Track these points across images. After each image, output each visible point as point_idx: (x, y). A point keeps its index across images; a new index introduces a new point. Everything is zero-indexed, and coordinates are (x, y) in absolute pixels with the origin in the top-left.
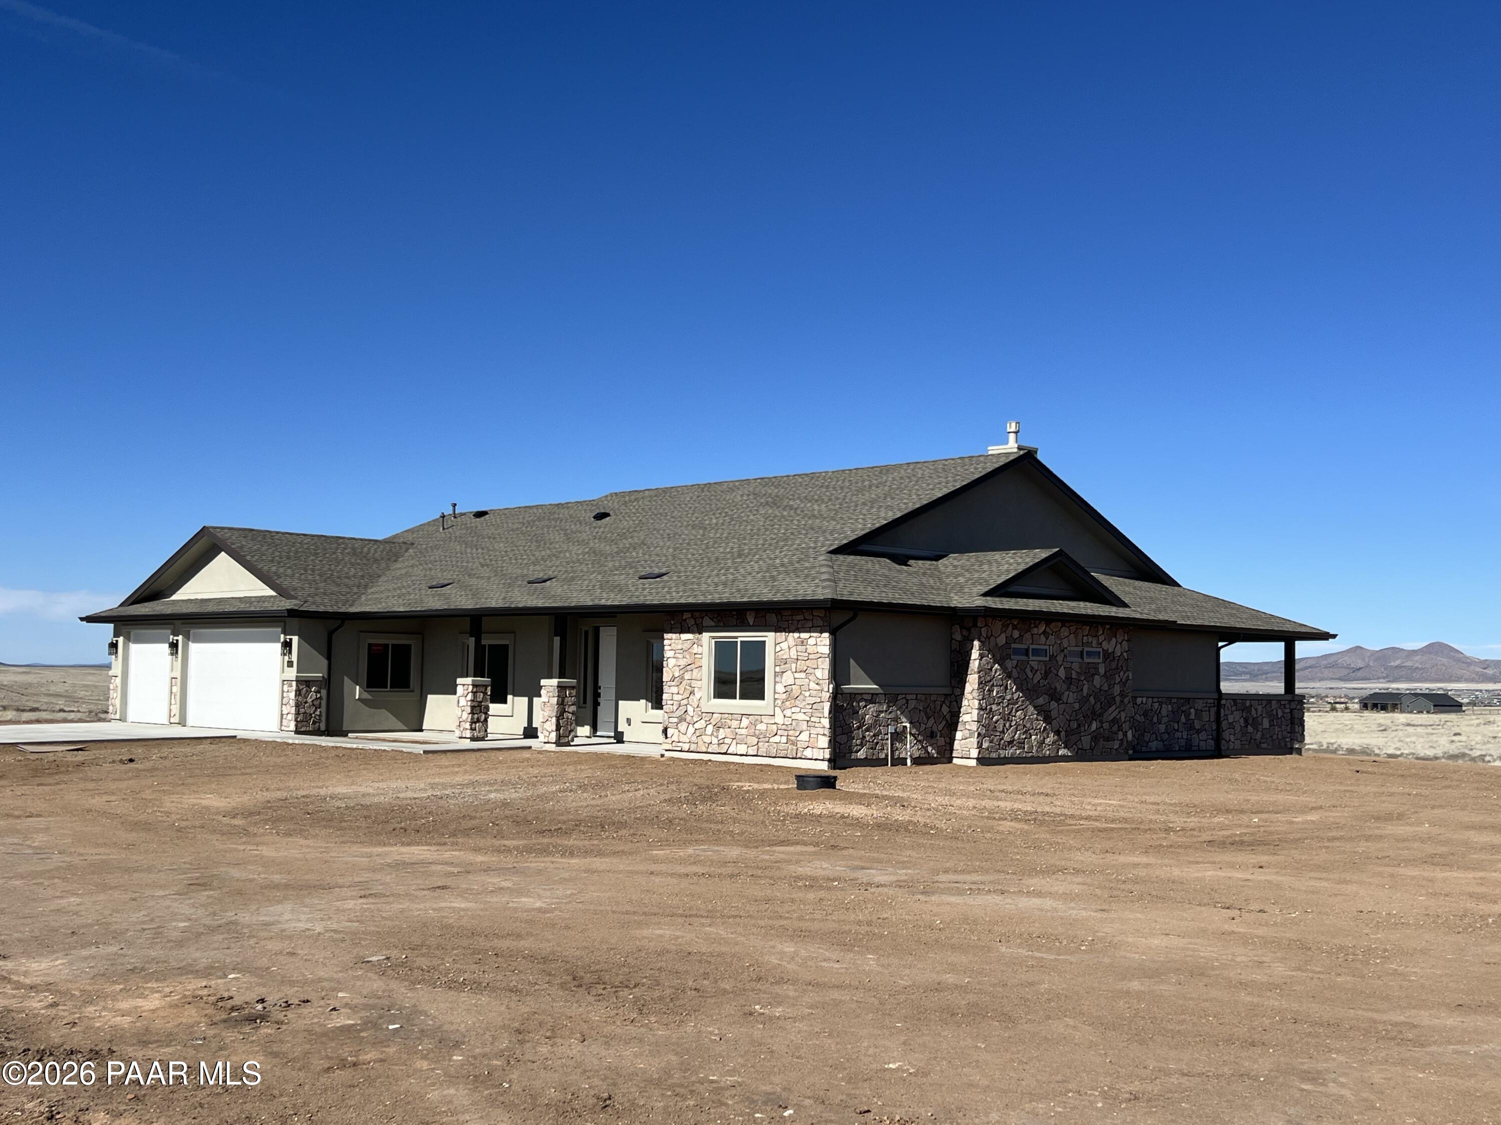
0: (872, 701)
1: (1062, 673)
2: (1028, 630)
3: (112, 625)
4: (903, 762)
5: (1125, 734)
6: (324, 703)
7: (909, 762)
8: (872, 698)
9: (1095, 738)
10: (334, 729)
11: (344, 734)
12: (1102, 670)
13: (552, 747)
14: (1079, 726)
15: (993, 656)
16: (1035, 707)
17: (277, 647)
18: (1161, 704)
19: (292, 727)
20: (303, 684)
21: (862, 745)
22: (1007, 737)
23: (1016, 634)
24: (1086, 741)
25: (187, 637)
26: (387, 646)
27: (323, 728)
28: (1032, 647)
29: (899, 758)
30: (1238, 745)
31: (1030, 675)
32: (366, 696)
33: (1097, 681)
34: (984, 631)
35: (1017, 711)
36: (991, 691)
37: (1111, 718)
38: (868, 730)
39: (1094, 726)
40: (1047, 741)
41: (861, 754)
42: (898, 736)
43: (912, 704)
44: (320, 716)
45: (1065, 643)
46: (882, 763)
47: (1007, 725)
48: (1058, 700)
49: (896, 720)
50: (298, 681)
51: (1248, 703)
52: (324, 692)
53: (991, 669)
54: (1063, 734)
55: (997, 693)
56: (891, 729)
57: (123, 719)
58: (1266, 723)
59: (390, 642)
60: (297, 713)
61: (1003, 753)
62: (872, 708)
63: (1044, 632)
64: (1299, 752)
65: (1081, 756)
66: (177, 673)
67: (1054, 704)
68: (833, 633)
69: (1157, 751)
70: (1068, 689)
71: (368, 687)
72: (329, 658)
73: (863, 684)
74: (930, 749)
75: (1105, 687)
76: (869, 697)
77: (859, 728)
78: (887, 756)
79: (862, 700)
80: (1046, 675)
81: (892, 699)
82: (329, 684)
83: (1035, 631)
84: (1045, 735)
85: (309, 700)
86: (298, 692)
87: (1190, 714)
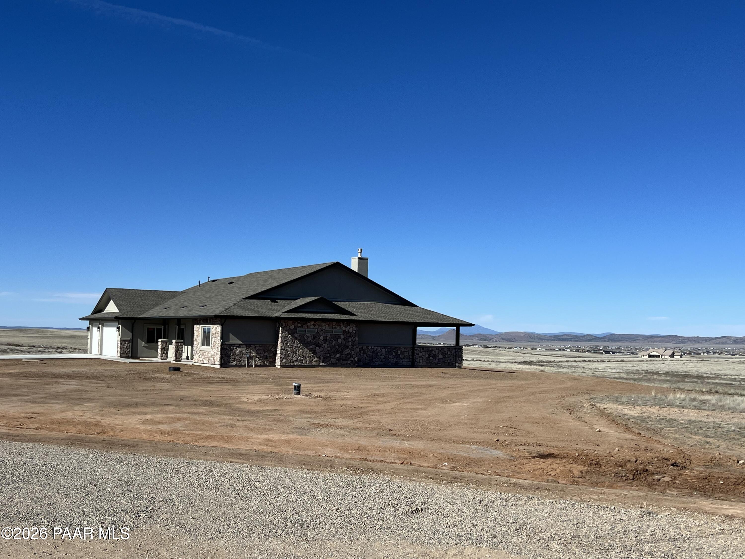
0: (239, 347)
1: (322, 338)
2: (306, 324)
3: (89, 321)
4: (252, 366)
5: (354, 359)
6: (130, 347)
7: (254, 366)
8: (240, 346)
9: (338, 359)
10: (134, 356)
11: (138, 358)
12: (342, 337)
13: (174, 362)
14: (330, 356)
15: (288, 332)
16: (308, 349)
17: (115, 329)
18: (381, 349)
19: (119, 356)
20: (123, 341)
21: (234, 361)
22: (294, 359)
23: (299, 325)
24: (333, 361)
25: (103, 325)
26: (154, 328)
27: (130, 355)
28: (307, 329)
29: (251, 365)
30: (424, 363)
31: (306, 338)
32: (146, 345)
33: (339, 340)
34: (284, 324)
35: (299, 350)
36: (287, 344)
37: (347, 353)
38: (237, 356)
39: (338, 356)
40: (314, 360)
41: (234, 363)
42: (250, 358)
43: (257, 348)
44: (129, 352)
45: (324, 328)
46: (244, 366)
47: (295, 355)
48: (319, 347)
49: (250, 353)
50: (121, 340)
51: (430, 349)
52: (131, 344)
53: (287, 336)
54: (322, 358)
55: (290, 344)
56: (248, 356)
57: (91, 353)
58: (441, 356)
59: (156, 327)
60: (121, 351)
61: (292, 364)
62: (239, 349)
63: (313, 325)
64: (460, 367)
65: (331, 365)
66: (100, 338)
67: (317, 348)
68: (222, 325)
69: (379, 365)
70: (325, 343)
71: (147, 342)
72: (132, 332)
73: (234, 341)
74: (265, 362)
75: (344, 343)
76: (238, 346)
77: (233, 355)
78: (245, 364)
79: (235, 346)
80: (314, 338)
81: (248, 346)
82: (133, 341)
83: (309, 324)
84: (313, 358)
85: (125, 346)
86: (121, 344)
87: (398, 352)
